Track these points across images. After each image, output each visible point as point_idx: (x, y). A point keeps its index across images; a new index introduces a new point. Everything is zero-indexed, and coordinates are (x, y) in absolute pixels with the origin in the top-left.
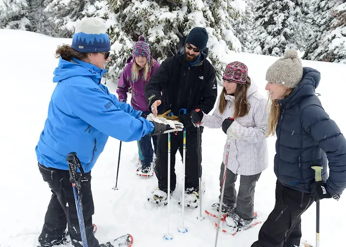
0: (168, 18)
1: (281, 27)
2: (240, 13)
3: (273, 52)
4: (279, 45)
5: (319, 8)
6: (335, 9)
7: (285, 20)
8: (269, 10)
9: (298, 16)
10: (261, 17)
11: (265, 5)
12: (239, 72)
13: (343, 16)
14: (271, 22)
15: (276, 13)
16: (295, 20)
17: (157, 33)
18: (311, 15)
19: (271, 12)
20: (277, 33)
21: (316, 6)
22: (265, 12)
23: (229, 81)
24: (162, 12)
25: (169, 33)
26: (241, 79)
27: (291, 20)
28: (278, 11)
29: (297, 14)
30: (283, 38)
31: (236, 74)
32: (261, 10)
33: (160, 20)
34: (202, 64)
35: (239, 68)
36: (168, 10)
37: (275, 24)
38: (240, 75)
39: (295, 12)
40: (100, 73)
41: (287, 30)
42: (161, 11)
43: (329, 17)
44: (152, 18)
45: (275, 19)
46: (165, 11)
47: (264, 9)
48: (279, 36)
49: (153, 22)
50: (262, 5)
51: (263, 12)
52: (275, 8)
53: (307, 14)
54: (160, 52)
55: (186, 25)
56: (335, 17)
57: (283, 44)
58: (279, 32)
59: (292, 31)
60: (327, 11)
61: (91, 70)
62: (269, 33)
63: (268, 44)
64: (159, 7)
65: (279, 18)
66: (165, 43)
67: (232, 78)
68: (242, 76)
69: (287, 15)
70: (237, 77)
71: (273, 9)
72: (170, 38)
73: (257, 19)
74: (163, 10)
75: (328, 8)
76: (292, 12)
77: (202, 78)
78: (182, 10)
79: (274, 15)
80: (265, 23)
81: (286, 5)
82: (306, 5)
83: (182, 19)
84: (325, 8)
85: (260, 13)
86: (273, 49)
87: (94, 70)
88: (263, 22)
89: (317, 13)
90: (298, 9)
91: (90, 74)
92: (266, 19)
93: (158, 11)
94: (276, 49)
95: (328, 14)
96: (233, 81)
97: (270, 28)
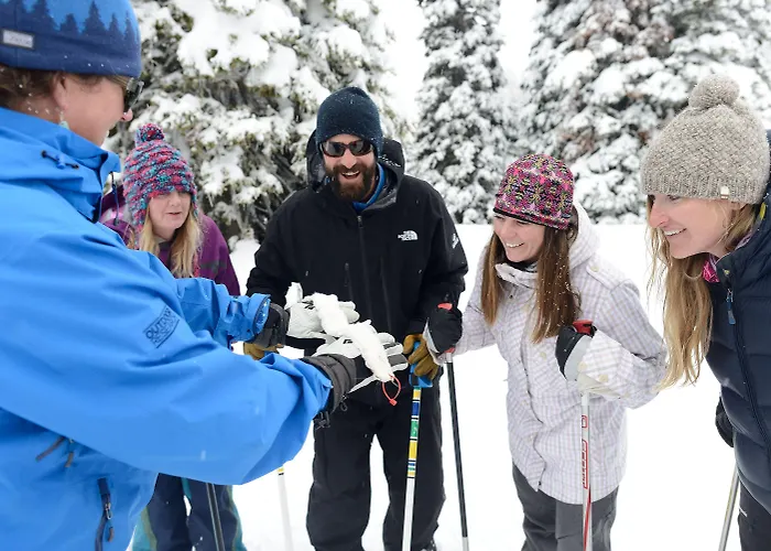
0: (251, 131)
1: (471, 169)
2: (409, 123)
3: (465, 219)
4: (474, 204)
5: (535, 127)
6: (565, 125)
7: (476, 154)
8: (443, 138)
9: (501, 146)
10: (428, 152)
11: (432, 130)
12: (553, 190)
13: (584, 138)
14: (450, 159)
15: (457, 143)
16: (497, 153)
17: (224, 172)
18: (522, 142)
19: (446, 142)
20: (466, 180)
21: (530, 124)
22: (435, 143)
23: (522, 219)
24: (234, 120)
25: (254, 172)
26: (559, 213)
27: (488, 153)
28: (459, 137)
29: (497, 141)
30: (479, 190)
31: (545, 196)
32: (425, 139)
33: (230, 137)
34: (394, 200)
35: (553, 177)
36: (248, 114)
37: (458, 163)
38: (556, 200)
39: (492, 138)
40: (97, 170)
41: (485, 173)
42: (230, 117)
43: (558, 141)
44: (209, 137)
45: (457, 153)
46: (242, 116)
47: (431, 136)
48: (471, 187)
49: (211, 145)
50: (426, 129)
51: (431, 142)
52: (452, 133)
53: (514, 140)
54: (234, 222)
55: (295, 151)
56: (569, 140)
57: (481, 201)
58: (469, 179)
59: (495, 174)
60: (552, 131)
61: (53, 152)
62: (451, 183)
63: (452, 203)
64: (223, 109)
65: (465, 151)
66: (247, 195)
67: (532, 209)
68: (562, 204)
69: (478, 143)
70: (548, 205)
71: (450, 134)
72: (258, 183)
73: (420, 158)
74: (235, 114)
75: (553, 127)
76: (487, 138)
77: (412, 235)
78: (282, 116)
79: (454, 147)
80: (439, 163)
81: (474, 126)
82: (510, 125)
83: (283, 135)
84: (548, 127)
85: (424, 144)
86: (465, 213)
87: (66, 151)
88: (435, 162)
89: (533, 137)
90: (498, 132)
91: (48, 170)
92: (441, 155)
93: (224, 118)
94: (471, 213)
95: (555, 138)
96: (534, 220)
97: (450, 171)
